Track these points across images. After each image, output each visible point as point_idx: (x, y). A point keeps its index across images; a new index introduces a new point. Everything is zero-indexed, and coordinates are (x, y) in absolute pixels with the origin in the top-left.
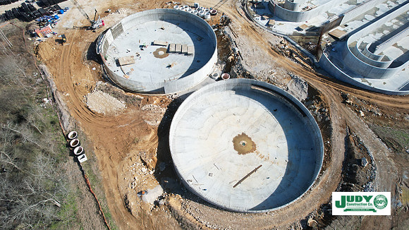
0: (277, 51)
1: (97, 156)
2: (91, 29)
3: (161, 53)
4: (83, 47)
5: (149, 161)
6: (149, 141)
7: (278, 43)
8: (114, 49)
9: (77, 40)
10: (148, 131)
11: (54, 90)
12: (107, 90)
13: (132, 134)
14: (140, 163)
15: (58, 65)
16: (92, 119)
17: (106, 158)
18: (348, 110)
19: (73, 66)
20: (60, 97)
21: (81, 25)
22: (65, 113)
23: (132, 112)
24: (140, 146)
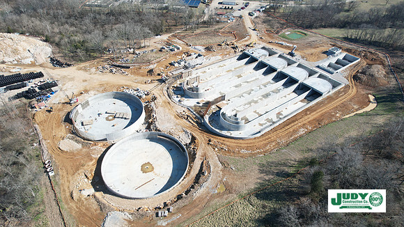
0: (180, 116)
1: (60, 173)
2: (70, 103)
3: (111, 118)
4: (63, 115)
5: (89, 175)
6: (92, 165)
7: (182, 111)
8: (81, 115)
9: (59, 110)
10: (91, 160)
11: (41, 139)
12: (72, 139)
13: (82, 162)
14: (84, 176)
15: (45, 125)
16: (61, 154)
17: (65, 173)
18: (210, 148)
19: (54, 125)
20: (44, 142)
21: (64, 101)
22: (45, 151)
23: (84, 150)
24: (85, 167)
